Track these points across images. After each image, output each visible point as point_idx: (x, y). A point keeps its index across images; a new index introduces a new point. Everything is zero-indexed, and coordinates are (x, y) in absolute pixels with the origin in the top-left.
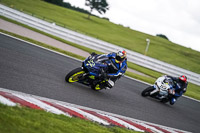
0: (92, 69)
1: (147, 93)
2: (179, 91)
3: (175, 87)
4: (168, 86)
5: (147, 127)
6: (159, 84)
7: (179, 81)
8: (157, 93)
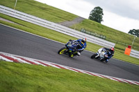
0: (70, 47)
1: (93, 57)
2: (110, 56)
3: (108, 53)
4: (104, 53)
5: (15, 58)
6: (100, 52)
7: (110, 50)
8: (99, 57)
